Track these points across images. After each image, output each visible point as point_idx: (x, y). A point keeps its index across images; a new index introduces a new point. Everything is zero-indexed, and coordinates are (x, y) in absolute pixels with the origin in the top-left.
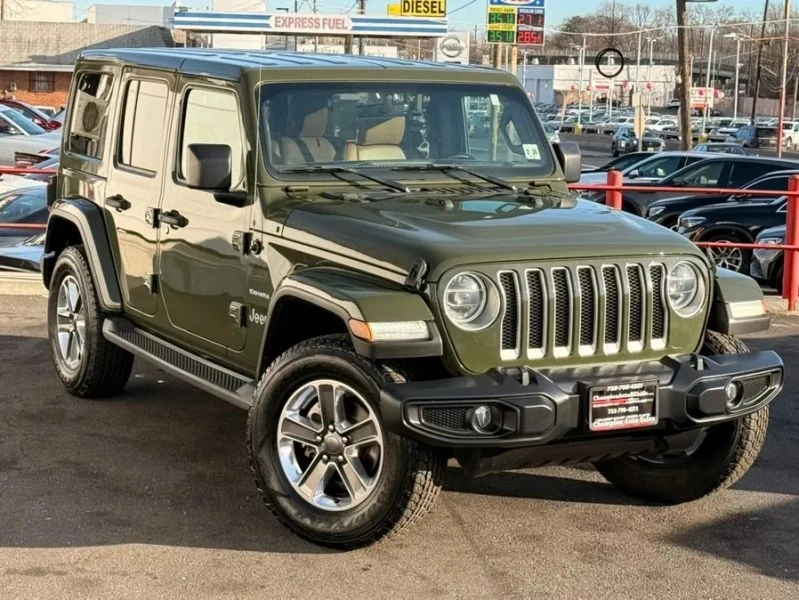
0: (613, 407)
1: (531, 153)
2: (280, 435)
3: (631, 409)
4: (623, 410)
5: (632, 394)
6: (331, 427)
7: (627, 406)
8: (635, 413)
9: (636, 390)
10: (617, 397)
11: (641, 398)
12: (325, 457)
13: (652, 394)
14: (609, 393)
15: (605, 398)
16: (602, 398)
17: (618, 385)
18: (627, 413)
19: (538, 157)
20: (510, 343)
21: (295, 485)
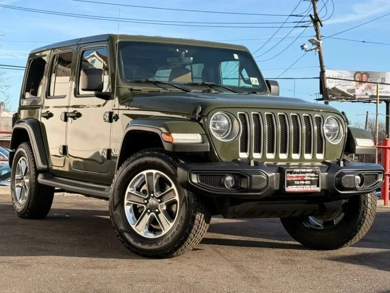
0: (298, 180)
1: (254, 82)
2: (126, 202)
3: (307, 182)
4: (303, 182)
5: (307, 174)
6: (152, 195)
7: (305, 181)
8: (309, 185)
9: (309, 172)
10: (299, 175)
11: (311, 177)
12: (149, 211)
13: (317, 175)
14: (295, 173)
15: (293, 175)
16: (292, 175)
17: (300, 169)
18: (305, 184)
19: (258, 84)
20: (244, 150)
21: (133, 227)
